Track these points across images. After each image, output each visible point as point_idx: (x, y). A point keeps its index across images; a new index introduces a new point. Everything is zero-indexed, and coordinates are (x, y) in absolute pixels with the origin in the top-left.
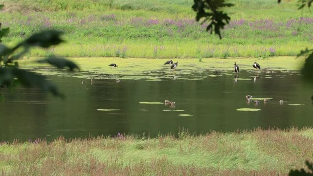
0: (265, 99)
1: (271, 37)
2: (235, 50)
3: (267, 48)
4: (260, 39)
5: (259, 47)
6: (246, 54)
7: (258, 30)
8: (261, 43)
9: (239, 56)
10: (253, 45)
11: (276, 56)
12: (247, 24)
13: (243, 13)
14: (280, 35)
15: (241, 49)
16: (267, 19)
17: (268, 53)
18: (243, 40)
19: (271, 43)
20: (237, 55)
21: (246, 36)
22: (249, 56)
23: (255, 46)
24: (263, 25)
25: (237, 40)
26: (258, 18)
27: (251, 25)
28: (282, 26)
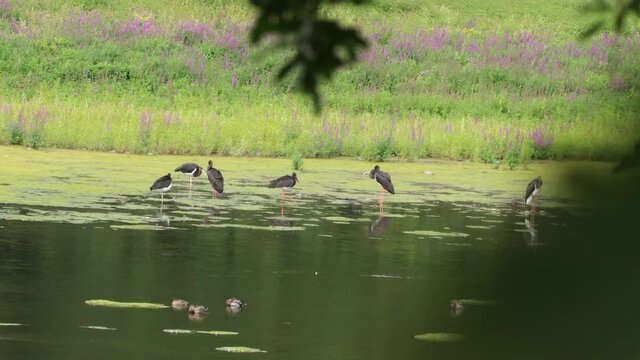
1: (541, 92)
2: (414, 135)
3: (525, 129)
4: (502, 97)
6: (454, 150)
7: (496, 68)
8: (504, 111)
9: (429, 156)
10: (477, 117)
11: (554, 158)
12: (459, 47)
13: (445, 9)
14: (568, 89)
15: (435, 131)
16: (528, 32)
17: (527, 149)
18: (437, 99)
19: (536, 114)
20: (423, 151)
21: (455, 87)
22: (464, 156)
23: (485, 122)
24: (511, 51)
25: (425, 99)
26: (498, 29)
27: (473, 48)
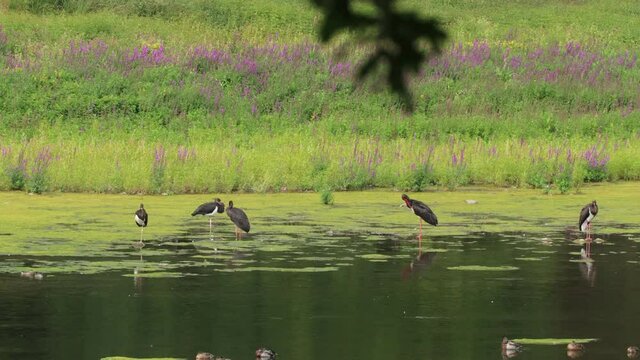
0: (571, 344)
1: (589, 107)
2: (455, 160)
3: (578, 149)
4: (548, 116)
5: (546, 149)
6: (498, 175)
7: (542, 84)
8: (553, 130)
9: (471, 183)
10: (523, 139)
11: (610, 179)
12: (500, 64)
13: (482, 22)
14: (622, 102)
15: (477, 156)
16: (576, 41)
17: (578, 171)
18: (479, 120)
19: (588, 132)
20: (464, 178)
21: (496, 107)
22: (510, 182)
23: (531, 143)
24: (558, 63)
26: (542, 40)
27: (515, 63)
28: (630, 66)
